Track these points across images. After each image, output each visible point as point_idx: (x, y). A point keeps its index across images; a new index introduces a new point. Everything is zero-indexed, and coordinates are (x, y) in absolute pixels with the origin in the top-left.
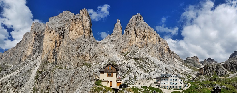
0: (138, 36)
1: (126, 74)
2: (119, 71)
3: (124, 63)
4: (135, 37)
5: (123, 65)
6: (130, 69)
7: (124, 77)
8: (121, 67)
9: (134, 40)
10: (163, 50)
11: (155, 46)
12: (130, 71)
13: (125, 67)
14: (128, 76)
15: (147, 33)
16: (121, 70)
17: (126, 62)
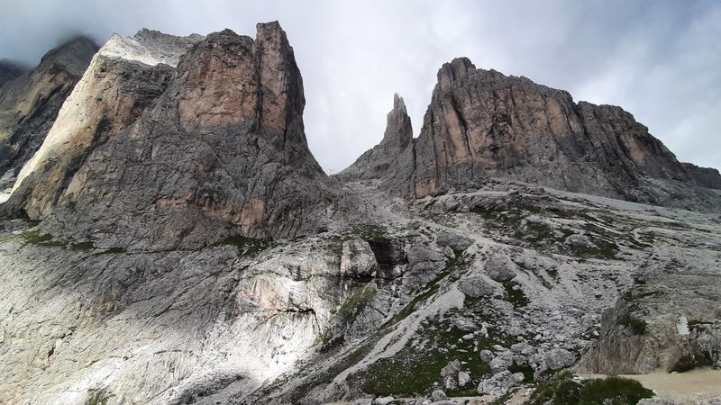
0: (471, 125)
1: (440, 277)
2: (397, 269)
3: (423, 232)
4: (459, 132)
5: (418, 239)
6: (458, 253)
7: (428, 294)
8: (407, 248)
9: (459, 144)
10: (620, 152)
11: (568, 145)
12: (464, 263)
13: (433, 245)
14: (455, 285)
15: (510, 102)
16: (405, 260)
17: (434, 226)
